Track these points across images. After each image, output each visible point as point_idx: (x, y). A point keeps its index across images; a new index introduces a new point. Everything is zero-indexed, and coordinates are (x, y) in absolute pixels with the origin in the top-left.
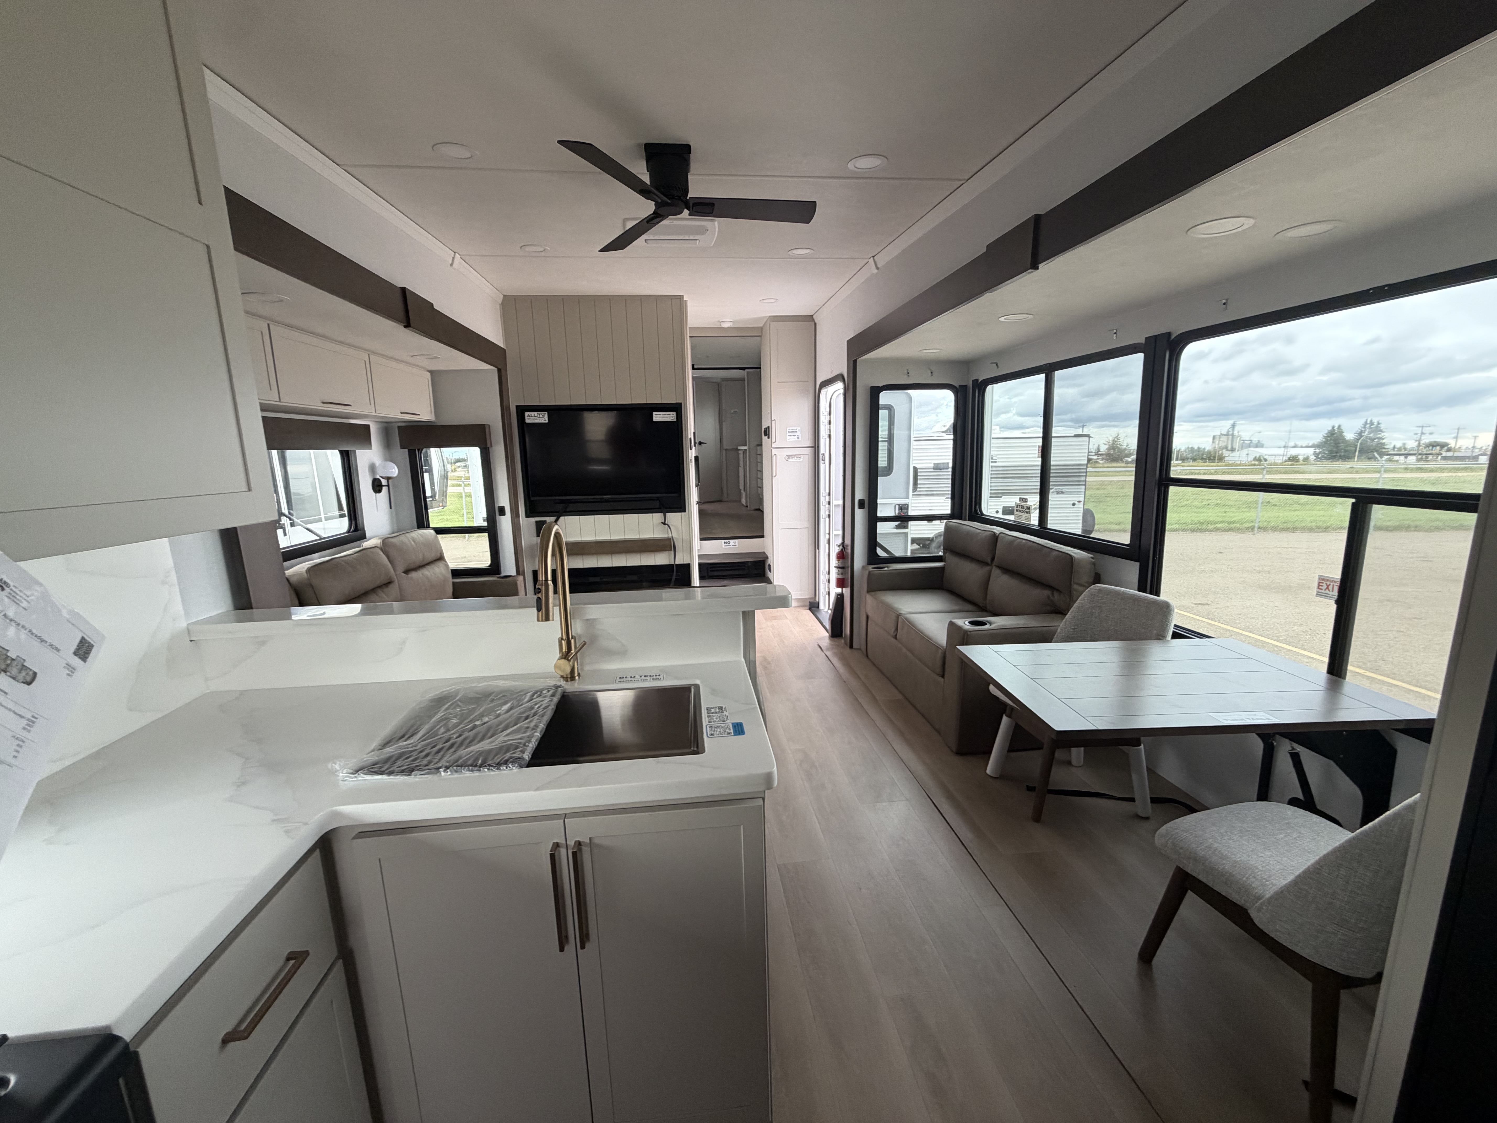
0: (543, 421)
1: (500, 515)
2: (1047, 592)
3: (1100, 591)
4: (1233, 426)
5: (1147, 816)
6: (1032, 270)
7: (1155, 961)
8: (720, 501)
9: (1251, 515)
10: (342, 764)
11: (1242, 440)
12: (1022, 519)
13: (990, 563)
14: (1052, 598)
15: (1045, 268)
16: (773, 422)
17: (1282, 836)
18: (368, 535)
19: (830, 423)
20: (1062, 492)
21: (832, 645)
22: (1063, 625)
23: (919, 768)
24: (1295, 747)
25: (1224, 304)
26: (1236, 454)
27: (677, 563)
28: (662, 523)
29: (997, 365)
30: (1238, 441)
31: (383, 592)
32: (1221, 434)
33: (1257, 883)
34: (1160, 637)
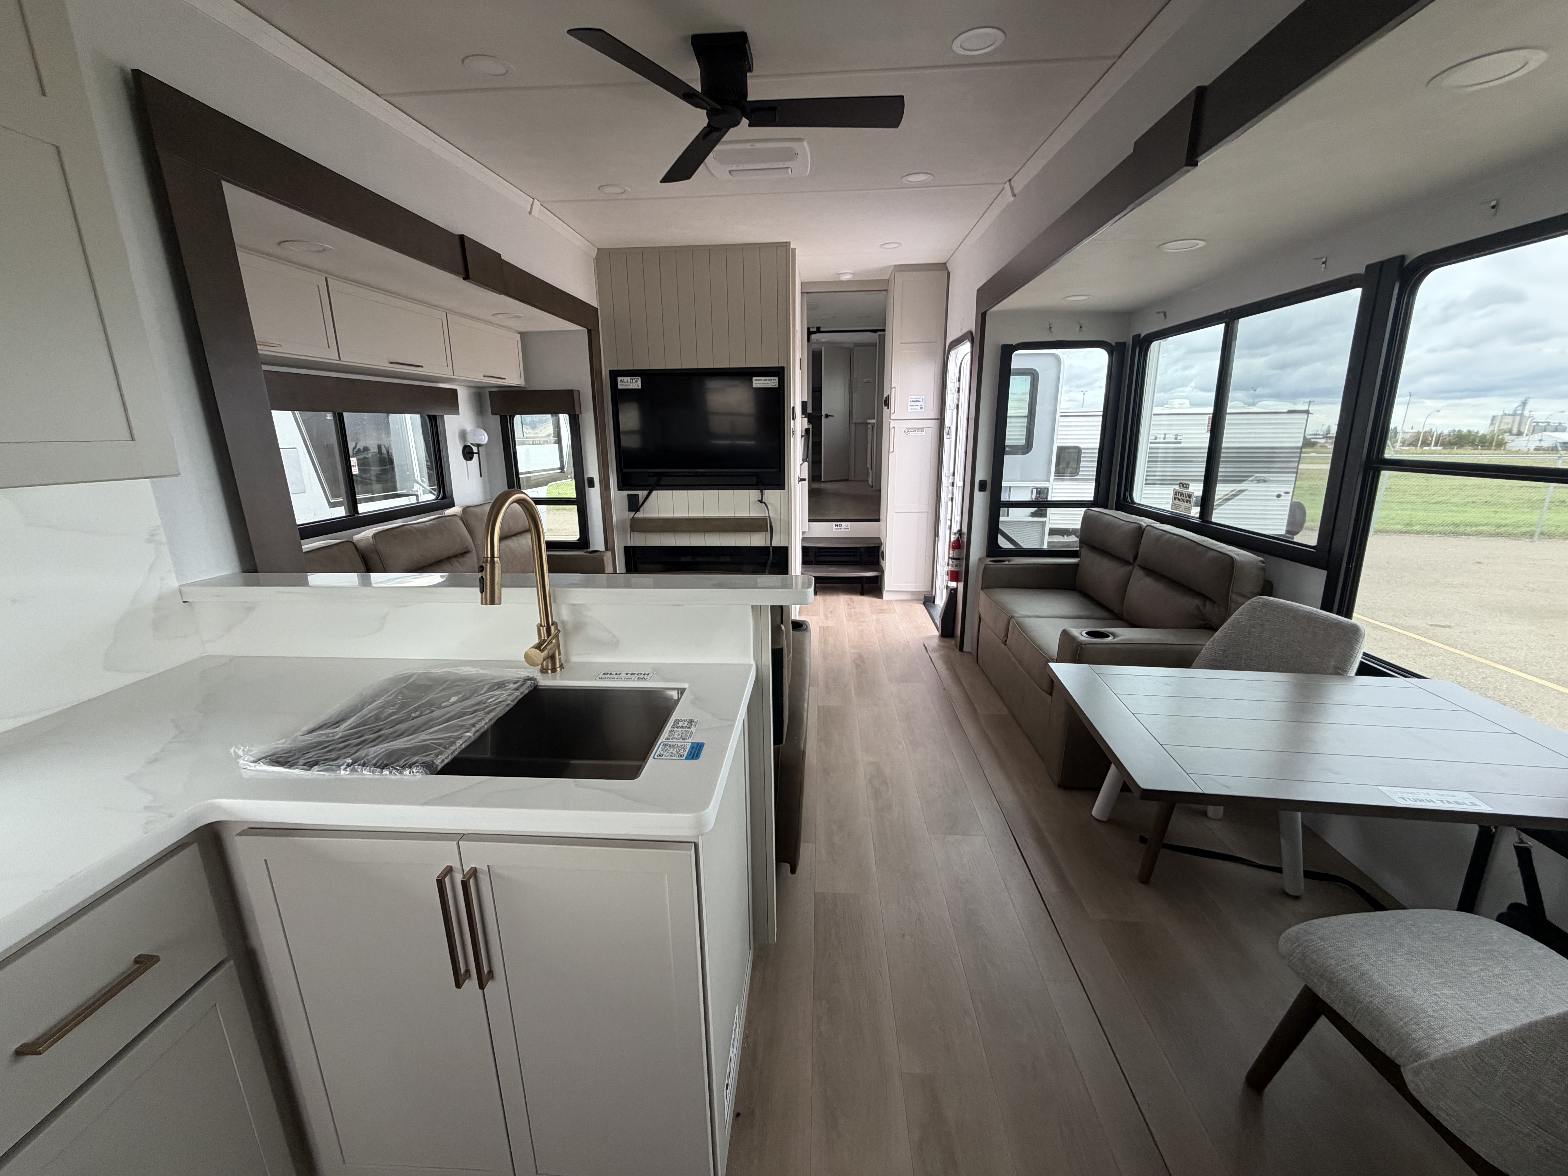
0: (636, 387)
1: (589, 487)
2: (1197, 602)
3: (1265, 604)
4: (1524, 404)
5: (1298, 894)
6: (1189, 168)
7: (1269, 1089)
8: (847, 480)
9: (1533, 517)
10: (246, 750)
11: (1534, 422)
12: (1181, 509)
13: (1131, 561)
14: (1202, 608)
15: (1206, 161)
16: (893, 390)
17: (1475, 969)
18: (456, 504)
19: (959, 391)
20: (1265, 481)
21: (939, 645)
22: (1211, 644)
23: (1009, 798)
24: (1524, 840)
25: (1493, 207)
26: (1524, 438)
27: (773, 545)
28: (759, 501)
29: (1165, 315)
30: (1528, 423)
31: (458, 562)
32: (1505, 415)
33: (1421, 1033)
34: (1340, 671)
